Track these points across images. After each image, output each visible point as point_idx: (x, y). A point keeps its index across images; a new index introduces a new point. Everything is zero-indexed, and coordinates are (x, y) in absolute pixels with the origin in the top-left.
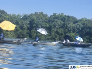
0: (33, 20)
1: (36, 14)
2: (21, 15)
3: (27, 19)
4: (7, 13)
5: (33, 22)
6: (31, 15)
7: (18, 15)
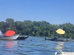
0: (65, 27)
1: (66, 24)
2: (58, 25)
3: (61, 27)
4: (50, 24)
5: (65, 29)
6: (64, 25)
7: (56, 25)
